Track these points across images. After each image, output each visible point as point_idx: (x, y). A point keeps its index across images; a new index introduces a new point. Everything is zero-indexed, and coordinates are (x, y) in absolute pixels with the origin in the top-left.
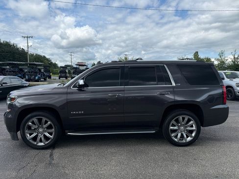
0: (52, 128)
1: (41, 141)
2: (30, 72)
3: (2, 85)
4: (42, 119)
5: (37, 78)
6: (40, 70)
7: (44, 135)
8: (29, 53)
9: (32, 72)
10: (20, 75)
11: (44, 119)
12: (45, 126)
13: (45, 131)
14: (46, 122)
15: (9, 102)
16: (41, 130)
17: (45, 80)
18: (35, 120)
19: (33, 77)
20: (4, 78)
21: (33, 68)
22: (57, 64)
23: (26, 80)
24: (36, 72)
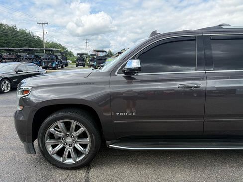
0: (86, 137)
1: (69, 156)
2: (46, 59)
3: (17, 72)
4: (70, 123)
5: (54, 65)
6: (57, 57)
7: (75, 148)
8: (45, 41)
9: (48, 59)
10: (37, 62)
11: (74, 124)
12: (75, 134)
13: (76, 142)
14: (77, 128)
15: (20, 96)
16: (69, 140)
17: (62, 67)
18: (60, 124)
19: (50, 64)
20: (20, 65)
21: (49, 54)
22: (72, 53)
23: (43, 68)
24: (53, 59)
